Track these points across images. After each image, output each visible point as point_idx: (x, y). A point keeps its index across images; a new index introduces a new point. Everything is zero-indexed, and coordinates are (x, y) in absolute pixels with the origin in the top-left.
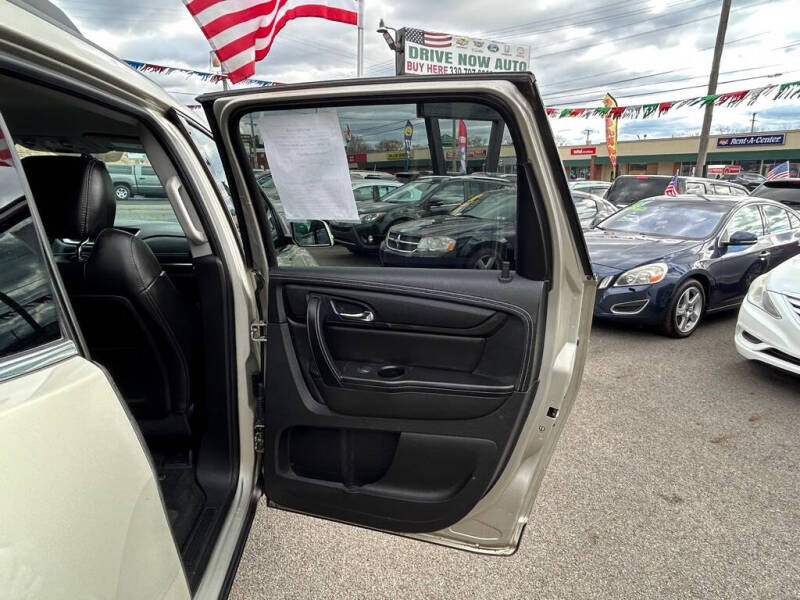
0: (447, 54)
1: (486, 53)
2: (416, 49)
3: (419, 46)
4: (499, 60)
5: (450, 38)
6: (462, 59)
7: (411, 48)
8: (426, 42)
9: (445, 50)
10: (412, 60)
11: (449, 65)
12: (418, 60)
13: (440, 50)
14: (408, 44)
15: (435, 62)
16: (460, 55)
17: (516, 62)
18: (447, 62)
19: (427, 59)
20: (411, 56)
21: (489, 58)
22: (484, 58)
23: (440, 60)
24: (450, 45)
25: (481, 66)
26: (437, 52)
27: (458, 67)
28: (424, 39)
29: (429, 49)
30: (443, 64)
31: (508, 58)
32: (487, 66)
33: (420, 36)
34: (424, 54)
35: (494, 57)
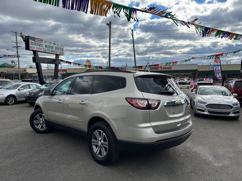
0: (42, 44)
1: (53, 45)
2: (33, 43)
3: (34, 42)
4: (56, 47)
5: (42, 40)
6: (46, 46)
7: (31, 42)
8: (36, 41)
9: (41, 43)
10: (32, 46)
11: (42, 48)
12: (33, 46)
13: (40, 43)
14: (30, 41)
15: (38, 47)
16: (45, 45)
17: (60, 48)
18: (42, 47)
19: (36, 46)
20: (31, 44)
21: (53, 47)
22: (52, 47)
23: (40, 46)
24: (42, 42)
25: (51, 48)
26: (39, 44)
27: (45, 48)
28: (35, 40)
29: (37, 43)
30: (41, 47)
31: (58, 47)
32: (53, 49)
33: (34, 39)
34: (35, 44)
35: (55, 46)
